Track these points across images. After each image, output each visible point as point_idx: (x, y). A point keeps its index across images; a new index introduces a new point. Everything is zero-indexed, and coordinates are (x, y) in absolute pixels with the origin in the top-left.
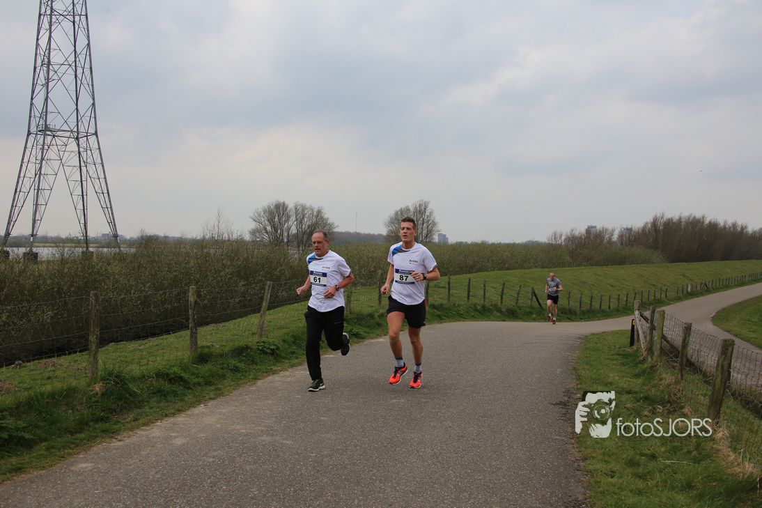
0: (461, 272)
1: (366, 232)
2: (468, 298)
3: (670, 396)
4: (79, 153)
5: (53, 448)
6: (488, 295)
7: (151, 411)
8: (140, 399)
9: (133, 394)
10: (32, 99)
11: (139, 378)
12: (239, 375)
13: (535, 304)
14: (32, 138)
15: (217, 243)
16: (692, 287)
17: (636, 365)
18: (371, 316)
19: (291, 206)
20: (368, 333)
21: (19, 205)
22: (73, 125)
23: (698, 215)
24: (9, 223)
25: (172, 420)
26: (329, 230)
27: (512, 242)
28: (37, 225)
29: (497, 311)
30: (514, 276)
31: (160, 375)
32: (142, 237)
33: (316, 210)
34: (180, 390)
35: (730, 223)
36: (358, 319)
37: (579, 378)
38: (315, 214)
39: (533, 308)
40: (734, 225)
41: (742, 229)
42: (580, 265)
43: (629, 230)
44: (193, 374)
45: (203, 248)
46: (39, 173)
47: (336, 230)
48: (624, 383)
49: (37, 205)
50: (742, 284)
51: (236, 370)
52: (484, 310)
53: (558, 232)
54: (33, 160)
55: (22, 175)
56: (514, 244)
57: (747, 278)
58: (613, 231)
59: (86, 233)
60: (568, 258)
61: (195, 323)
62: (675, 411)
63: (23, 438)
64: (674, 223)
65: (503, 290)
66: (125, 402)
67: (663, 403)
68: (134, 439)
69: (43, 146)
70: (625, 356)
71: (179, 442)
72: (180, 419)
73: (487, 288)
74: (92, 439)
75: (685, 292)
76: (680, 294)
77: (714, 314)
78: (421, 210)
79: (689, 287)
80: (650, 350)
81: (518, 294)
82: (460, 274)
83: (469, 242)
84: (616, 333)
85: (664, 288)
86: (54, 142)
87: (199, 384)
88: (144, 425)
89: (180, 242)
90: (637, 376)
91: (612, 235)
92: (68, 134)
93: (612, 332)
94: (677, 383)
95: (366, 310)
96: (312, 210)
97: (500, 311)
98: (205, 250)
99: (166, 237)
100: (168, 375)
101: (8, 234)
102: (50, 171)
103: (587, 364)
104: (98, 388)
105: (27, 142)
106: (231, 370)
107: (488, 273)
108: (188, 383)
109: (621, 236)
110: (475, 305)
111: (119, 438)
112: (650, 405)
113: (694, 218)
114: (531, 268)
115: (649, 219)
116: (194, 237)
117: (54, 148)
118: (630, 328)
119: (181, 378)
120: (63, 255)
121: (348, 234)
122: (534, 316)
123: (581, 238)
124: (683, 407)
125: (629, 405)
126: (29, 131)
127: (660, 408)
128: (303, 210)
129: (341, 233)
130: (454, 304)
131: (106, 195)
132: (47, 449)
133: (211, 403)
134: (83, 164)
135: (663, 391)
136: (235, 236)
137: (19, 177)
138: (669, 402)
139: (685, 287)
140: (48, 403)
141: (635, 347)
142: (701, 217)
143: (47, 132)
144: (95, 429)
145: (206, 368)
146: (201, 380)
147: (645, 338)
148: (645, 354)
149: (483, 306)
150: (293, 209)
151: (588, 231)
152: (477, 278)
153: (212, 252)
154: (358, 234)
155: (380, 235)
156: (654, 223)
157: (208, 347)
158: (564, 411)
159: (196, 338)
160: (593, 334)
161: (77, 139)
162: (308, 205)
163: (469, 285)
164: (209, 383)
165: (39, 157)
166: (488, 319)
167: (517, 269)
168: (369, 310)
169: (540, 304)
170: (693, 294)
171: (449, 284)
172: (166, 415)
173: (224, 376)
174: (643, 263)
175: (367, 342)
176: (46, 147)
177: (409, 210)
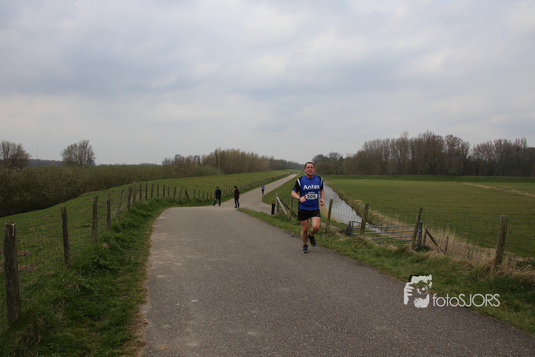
26: (26, 158)
38: (16, 148)
47: (30, 158)
64: (225, 153)
78: (84, 146)
128: (8, 146)
151: (176, 158)
154: (45, 161)
156: (216, 153)
162: (12, 143)
174: (212, 175)
177: (76, 145)
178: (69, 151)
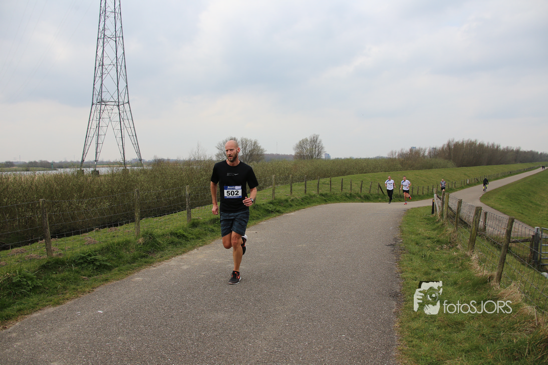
0: (338, 175)
1: (283, 154)
2: (342, 190)
3: (450, 239)
4: (120, 114)
5: (122, 270)
6: (353, 188)
7: (169, 252)
8: (163, 246)
9: (159, 244)
10: (94, 85)
11: (161, 236)
12: (214, 233)
13: (380, 192)
14: (94, 106)
15: (198, 162)
16: (469, 181)
17: (434, 224)
18: (287, 201)
19: (239, 139)
20: (285, 210)
21: (88, 144)
22: (116, 99)
23: (473, 140)
24: (83, 154)
25: (180, 257)
26: (261, 153)
27: (367, 157)
28: (98, 155)
29: (359, 197)
30: (368, 177)
31: (172, 234)
32: (155, 160)
33: (253, 142)
34: (183, 242)
35: (490, 144)
36: (279, 202)
37: (402, 231)
38: (253, 144)
39: (379, 195)
40: (493, 145)
41: (497, 147)
42: (407, 170)
43: (435, 149)
44: (190, 233)
45: (189, 165)
46: (98, 126)
47: (265, 153)
48: (426, 234)
49: (98, 144)
50: (497, 178)
51: (213, 231)
52: (351, 196)
53: (394, 151)
54: (95, 119)
55: (89, 128)
56: (368, 159)
57: (500, 175)
58: (425, 149)
59: (124, 158)
60: (399, 166)
61: (190, 206)
62: (453, 247)
63: (106, 265)
64: (459, 145)
65: (362, 185)
66: (155, 248)
67: (447, 244)
68: (162, 266)
69: (100, 110)
70: (428, 219)
71: (185, 267)
72: (185, 256)
73: (352, 184)
74: (140, 266)
75: (465, 184)
76: (463, 185)
77: (481, 196)
78: (314, 141)
79: (468, 181)
80: (442, 215)
81: (371, 186)
82: (337, 176)
83: (343, 158)
84: (426, 207)
85: (454, 182)
86: (106, 108)
87: (193, 239)
88: (166, 259)
89: (177, 162)
90: (434, 230)
91: (425, 152)
92: (113, 103)
93: (423, 207)
94: (454, 232)
95: (284, 198)
96: (251, 141)
97: (360, 197)
98: (191, 167)
99: (168, 160)
100: (176, 234)
101: (83, 161)
102: (104, 125)
103: (407, 224)
104: (141, 240)
105: (92, 109)
106: (210, 231)
107: (353, 175)
108: (187, 238)
109: (430, 153)
110: (346, 194)
111: (154, 266)
112: (439, 245)
113: (471, 141)
114: (379, 172)
115: (446, 142)
116: (185, 159)
117: (106, 112)
118: (432, 205)
119: (183, 236)
120: (113, 172)
121: (272, 155)
122: (380, 199)
123: (407, 154)
124: (457, 245)
125: (428, 245)
126: (93, 103)
127: (445, 247)
128: (246, 142)
129: (268, 155)
130: (334, 193)
131: (135, 137)
132: (119, 271)
133: (200, 248)
134: (121, 120)
135: (447, 237)
136: (207, 158)
137: (88, 129)
138: (450, 242)
139: (466, 181)
140: (116, 248)
141: (434, 215)
142: (474, 140)
143: (102, 103)
144: (141, 261)
145: (196, 230)
146: (194, 236)
147: (440, 209)
148: (439, 218)
149: (351, 194)
150: (241, 142)
151: (411, 150)
152: (347, 178)
153: (195, 167)
154: (278, 155)
155: (291, 155)
156: (449, 145)
157: (197, 219)
158: (393, 249)
159: (190, 214)
160: (412, 208)
161: (118, 106)
162: (249, 139)
163: (342, 182)
164: (198, 238)
165: (98, 117)
166: (354, 201)
167: (370, 173)
168: (286, 197)
169: (383, 193)
170: (470, 185)
171: (331, 182)
172: (177, 254)
173: (206, 234)
174: (442, 168)
175: (284, 215)
176: (102, 111)
177: (307, 140)
178: (300, 145)
